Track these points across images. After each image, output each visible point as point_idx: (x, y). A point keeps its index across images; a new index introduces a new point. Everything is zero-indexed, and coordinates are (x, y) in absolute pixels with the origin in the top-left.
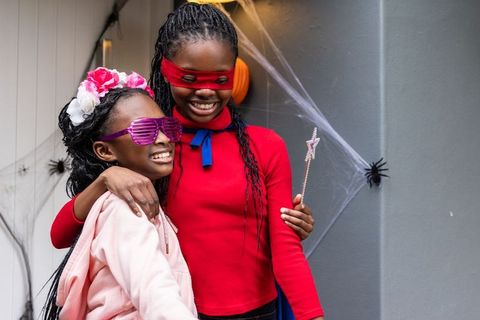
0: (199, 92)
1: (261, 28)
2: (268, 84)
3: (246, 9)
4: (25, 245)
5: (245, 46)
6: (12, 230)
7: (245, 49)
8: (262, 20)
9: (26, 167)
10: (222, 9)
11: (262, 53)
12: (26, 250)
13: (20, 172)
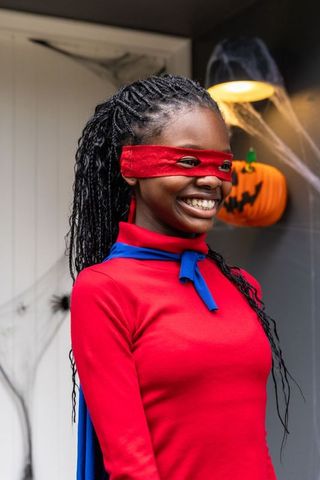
0: (201, 181)
1: (300, 129)
2: (311, 198)
3: (280, 107)
4: (25, 397)
5: (281, 153)
6: (11, 379)
7: (280, 156)
8: (301, 120)
9: (25, 304)
10: (251, 110)
11: (300, 157)
12: (27, 403)
13: (18, 311)
